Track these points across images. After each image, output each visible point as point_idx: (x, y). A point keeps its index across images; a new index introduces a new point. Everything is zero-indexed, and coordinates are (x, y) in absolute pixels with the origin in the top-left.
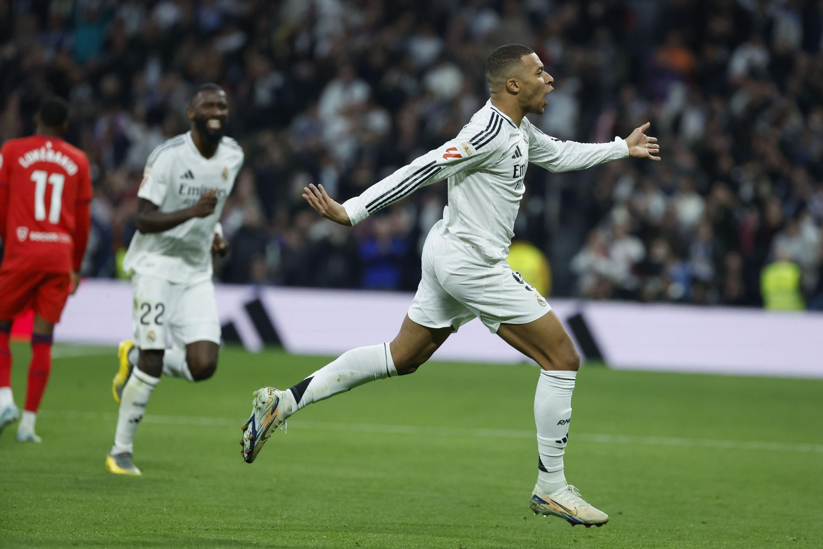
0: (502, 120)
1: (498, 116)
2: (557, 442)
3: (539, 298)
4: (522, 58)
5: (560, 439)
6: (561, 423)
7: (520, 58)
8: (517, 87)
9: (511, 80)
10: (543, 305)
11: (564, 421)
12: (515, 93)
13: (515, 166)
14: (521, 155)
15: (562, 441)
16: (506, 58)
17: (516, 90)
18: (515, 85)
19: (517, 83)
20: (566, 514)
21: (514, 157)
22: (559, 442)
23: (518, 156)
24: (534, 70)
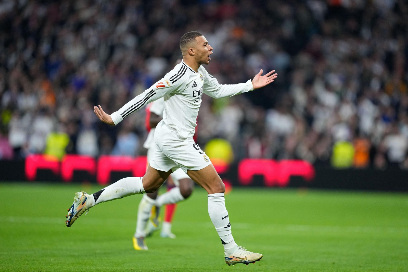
0: (187, 68)
1: (185, 67)
2: (225, 228)
3: (205, 158)
4: (196, 38)
5: (226, 226)
6: (223, 218)
7: (195, 38)
8: (194, 52)
9: (191, 49)
10: (207, 161)
11: (224, 217)
12: (193, 55)
13: (193, 92)
14: (197, 86)
15: (227, 227)
16: (188, 39)
17: (193, 54)
18: (193, 51)
19: (193, 50)
20: (242, 260)
21: (193, 87)
22: (226, 228)
23: (195, 86)
24: (202, 44)
